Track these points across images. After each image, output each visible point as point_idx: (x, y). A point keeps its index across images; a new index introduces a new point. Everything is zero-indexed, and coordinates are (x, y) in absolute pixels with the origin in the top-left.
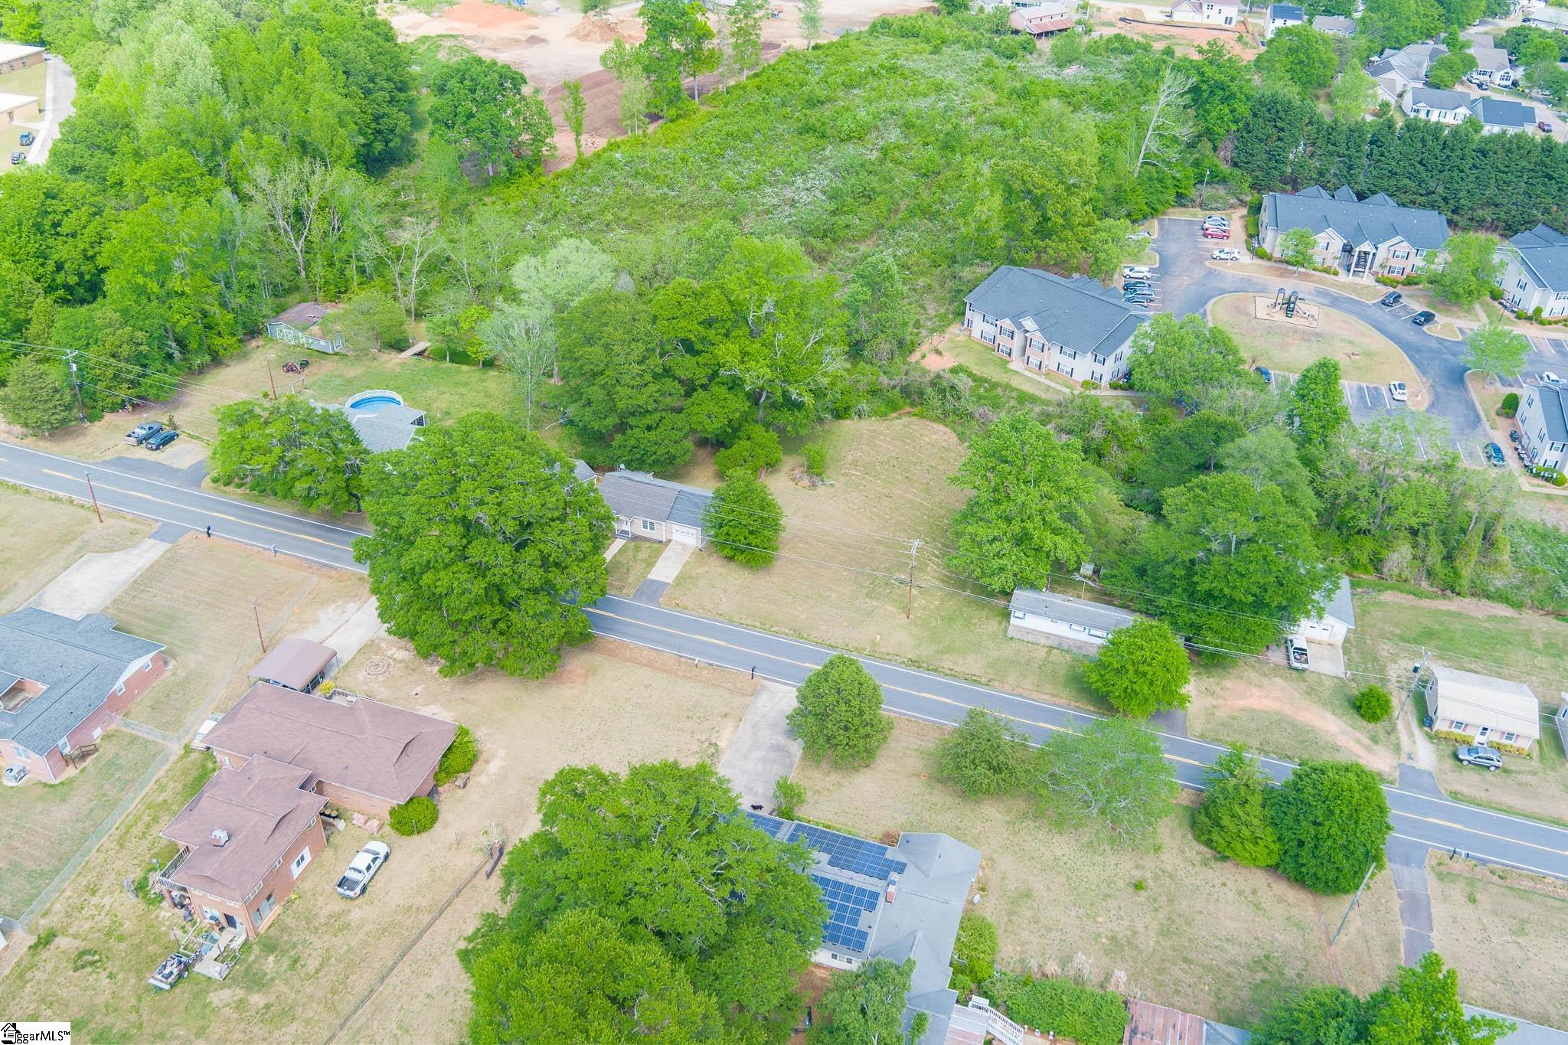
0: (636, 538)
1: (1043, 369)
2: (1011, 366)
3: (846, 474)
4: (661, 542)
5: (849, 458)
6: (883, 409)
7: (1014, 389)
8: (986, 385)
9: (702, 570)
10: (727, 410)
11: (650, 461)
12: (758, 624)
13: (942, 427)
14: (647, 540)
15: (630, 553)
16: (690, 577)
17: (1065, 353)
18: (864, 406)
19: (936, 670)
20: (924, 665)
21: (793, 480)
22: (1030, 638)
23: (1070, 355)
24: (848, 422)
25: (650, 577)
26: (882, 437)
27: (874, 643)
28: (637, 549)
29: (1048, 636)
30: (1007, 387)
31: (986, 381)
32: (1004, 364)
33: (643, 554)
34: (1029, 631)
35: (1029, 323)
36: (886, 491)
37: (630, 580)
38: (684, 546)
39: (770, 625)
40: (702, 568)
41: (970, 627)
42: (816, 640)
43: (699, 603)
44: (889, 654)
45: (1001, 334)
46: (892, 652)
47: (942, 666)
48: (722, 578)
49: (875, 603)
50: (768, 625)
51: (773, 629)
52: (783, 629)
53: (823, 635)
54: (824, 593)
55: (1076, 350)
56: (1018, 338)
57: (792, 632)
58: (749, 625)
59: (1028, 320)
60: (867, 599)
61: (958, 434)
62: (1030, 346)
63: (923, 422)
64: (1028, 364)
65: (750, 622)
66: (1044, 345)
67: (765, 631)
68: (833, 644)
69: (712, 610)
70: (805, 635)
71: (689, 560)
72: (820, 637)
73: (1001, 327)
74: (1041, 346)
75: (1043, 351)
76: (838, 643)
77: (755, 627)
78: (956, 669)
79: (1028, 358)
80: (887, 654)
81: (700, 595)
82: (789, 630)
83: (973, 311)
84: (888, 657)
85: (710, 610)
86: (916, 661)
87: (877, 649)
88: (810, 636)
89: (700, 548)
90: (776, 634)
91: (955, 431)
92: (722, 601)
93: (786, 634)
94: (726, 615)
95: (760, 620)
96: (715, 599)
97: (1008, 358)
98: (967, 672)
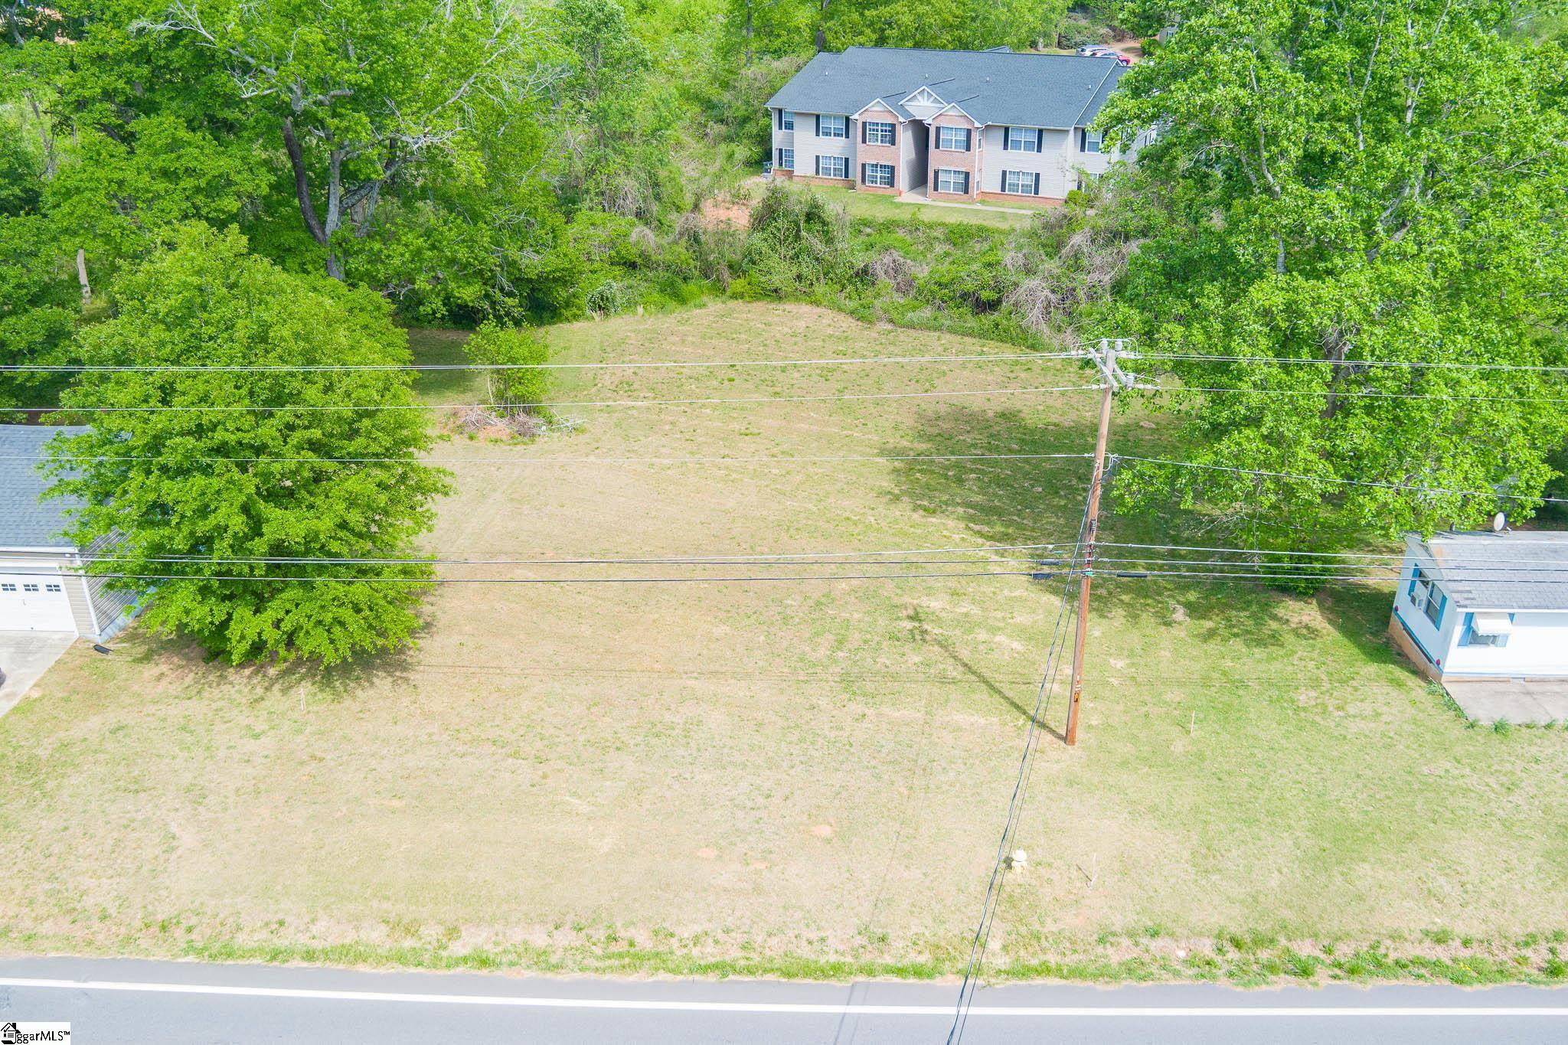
1: (974, 191)
3: (610, 410)
5: (607, 380)
6: (656, 296)
8: (868, 230)
9: (90, 726)
12: (375, 935)
13: (805, 308)
16: (27, 768)
17: (1017, 145)
18: (614, 284)
19: (1379, 964)
21: (459, 429)
23: (1028, 146)
24: (577, 325)
26: (674, 339)
30: (915, 226)
32: (886, 200)
35: (923, 105)
36: (735, 426)
39: (441, 929)
40: (95, 722)
41: (1314, 723)
42: (710, 953)
43: (47, 886)
44: (1111, 939)
45: (864, 141)
46: (1118, 922)
47: (1396, 936)
48: (189, 738)
49: (897, 714)
50: (431, 932)
51: (458, 949)
52: (517, 935)
53: (738, 914)
54: (668, 717)
55: (1041, 132)
56: (906, 139)
57: (566, 938)
58: (326, 954)
59: (919, 97)
60: (857, 707)
61: (852, 313)
62: (937, 147)
63: (760, 306)
64: (936, 189)
65: (328, 932)
66: (969, 132)
67: (420, 969)
68: (805, 952)
69: (113, 911)
70: (644, 940)
71: (36, 694)
72: (727, 931)
73: (864, 124)
74: (963, 137)
75: (968, 149)
76: (830, 941)
77: (361, 957)
78: (1460, 929)
79: (936, 173)
80: (1101, 940)
81: (56, 849)
82: (552, 928)
83: (790, 126)
84: (1114, 957)
85: (104, 918)
86: (1261, 941)
87: (1037, 927)
88: (672, 935)
89: (99, 641)
90: (485, 972)
91: (840, 310)
92: (179, 852)
93: (541, 959)
94: (194, 920)
95: (387, 905)
96: (139, 847)
97: (889, 191)
98: (1517, 931)
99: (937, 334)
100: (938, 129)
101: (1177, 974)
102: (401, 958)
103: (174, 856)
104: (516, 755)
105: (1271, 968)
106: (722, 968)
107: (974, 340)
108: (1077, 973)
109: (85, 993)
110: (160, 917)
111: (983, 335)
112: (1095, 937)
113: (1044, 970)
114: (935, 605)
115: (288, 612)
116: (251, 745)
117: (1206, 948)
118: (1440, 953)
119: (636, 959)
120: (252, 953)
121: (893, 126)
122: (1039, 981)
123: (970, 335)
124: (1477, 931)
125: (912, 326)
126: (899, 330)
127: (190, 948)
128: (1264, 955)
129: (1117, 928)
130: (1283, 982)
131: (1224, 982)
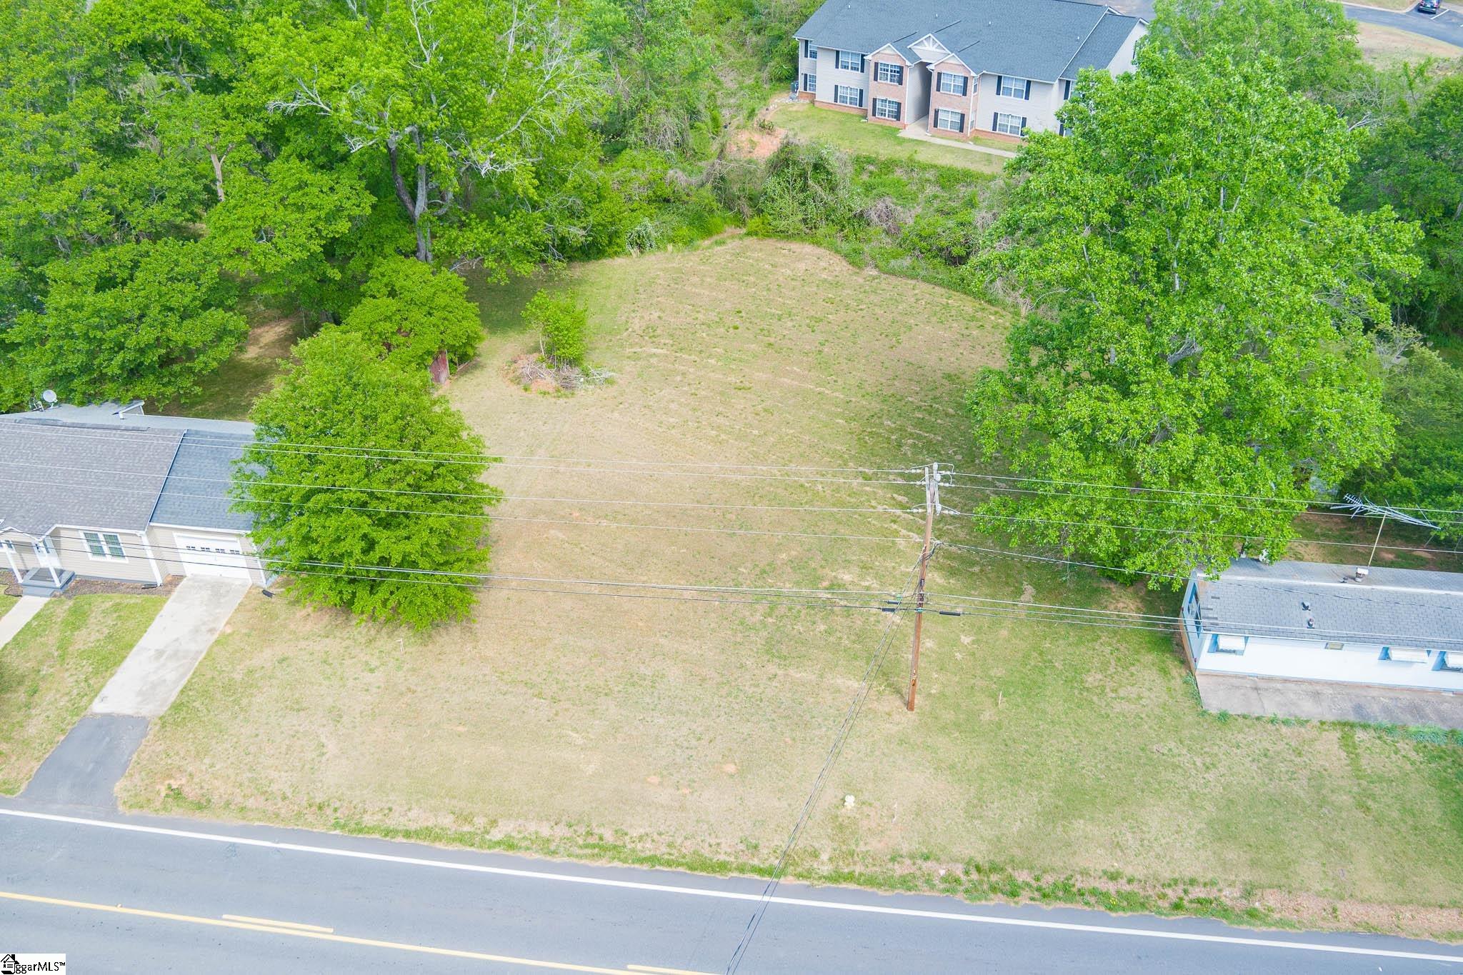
0: (75, 586)
1: (968, 130)
2: (902, 134)
3: (636, 357)
4: (150, 587)
5: (637, 325)
6: (685, 231)
7: (924, 168)
8: (871, 168)
9: (265, 657)
10: (311, 215)
11: (114, 369)
12: (447, 821)
13: (808, 248)
14: (111, 586)
15: (52, 639)
16: (228, 688)
17: (1008, 92)
18: (648, 225)
19: (1066, 891)
20: (1022, 876)
21: (517, 380)
22: (1270, 707)
23: (1018, 93)
24: (619, 261)
25: (98, 707)
26: (695, 279)
27: (842, 828)
28: (78, 618)
29: (1314, 689)
30: (911, 166)
31: (870, 161)
32: (892, 134)
33: (88, 637)
34: (1259, 685)
35: (929, 50)
36: (732, 379)
37: (32, 731)
38: (217, 590)
39: (485, 820)
40: (267, 653)
41: (1091, 702)
42: (648, 848)
43: (249, 775)
44: (899, 859)
45: (876, 79)
46: (905, 848)
47: (1085, 873)
48: (329, 671)
49: (798, 676)
50: (480, 821)
51: (496, 835)
52: (532, 827)
53: (668, 823)
54: (643, 670)
55: (1029, 83)
56: (912, 80)
57: (561, 831)
58: (417, 833)
59: (925, 42)
60: (772, 669)
61: (846, 256)
62: (938, 90)
63: (770, 244)
64: (936, 125)
65: (418, 818)
66: (966, 79)
67: (472, 849)
68: (706, 852)
69: (289, 795)
70: (609, 836)
71: (229, 630)
72: (660, 834)
73: (876, 64)
74: (960, 83)
75: (965, 94)
76: (723, 846)
77: (438, 838)
78: (1129, 871)
79: (937, 112)
80: (893, 859)
81: (253, 749)
82: (553, 824)
83: (814, 55)
84: (898, 870)
85: (284, 798)
86: (994, 869)
87: (853, 847)
88: (626, 834)
89: (266, 587)
90: (511, 853)
91: (837, 252)
92: (327, 756)
93: (545, 845)
94: (338, 804)
95: (454, 802)
96: (302, 751)
97: (895, 124)
98: (1167, 875)
99: (913, 282)
100: (939, 74)
101: (932, 887)
102: (461, 839)
103: (324, 759)
104: (539, 695)
105: (994, 889)
106: (652, 860)
107: (943, 291)
108: (871, 881)
109: (278, 850)
110: (318, 801)
111: (950, 286)
112: (889, 857)
113: (850, 877)
114: (847, 577)
115: (392, 593)
116: (369, 677)
117: (958, 871)
118: (1111, 887)
119: (602, 849)
120: (372, 830)
121: (901, 68)
122: (844, 885)
123: (940, 285)
124: (1139, 873)
125: (893, 273)
126: (883, 276)
127: (336, 826)
128: (994, 878)
129: (904, 852)
130: (998, 899)
131: (960, 896)
